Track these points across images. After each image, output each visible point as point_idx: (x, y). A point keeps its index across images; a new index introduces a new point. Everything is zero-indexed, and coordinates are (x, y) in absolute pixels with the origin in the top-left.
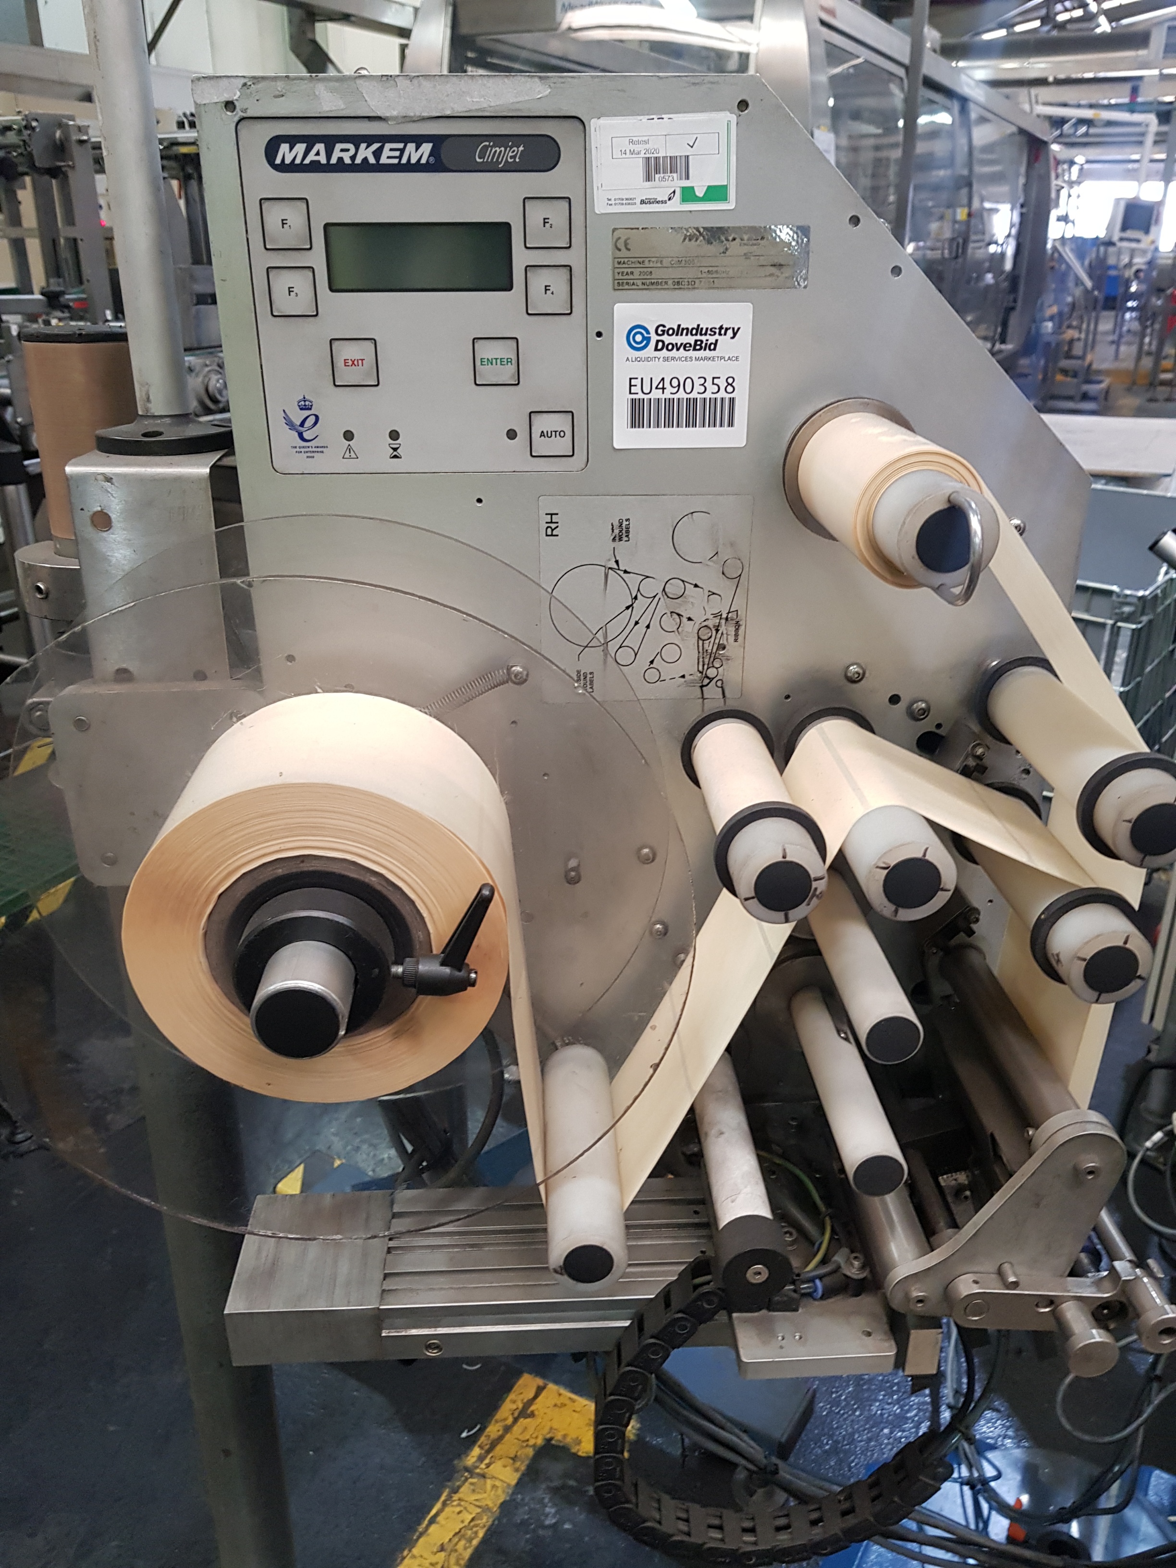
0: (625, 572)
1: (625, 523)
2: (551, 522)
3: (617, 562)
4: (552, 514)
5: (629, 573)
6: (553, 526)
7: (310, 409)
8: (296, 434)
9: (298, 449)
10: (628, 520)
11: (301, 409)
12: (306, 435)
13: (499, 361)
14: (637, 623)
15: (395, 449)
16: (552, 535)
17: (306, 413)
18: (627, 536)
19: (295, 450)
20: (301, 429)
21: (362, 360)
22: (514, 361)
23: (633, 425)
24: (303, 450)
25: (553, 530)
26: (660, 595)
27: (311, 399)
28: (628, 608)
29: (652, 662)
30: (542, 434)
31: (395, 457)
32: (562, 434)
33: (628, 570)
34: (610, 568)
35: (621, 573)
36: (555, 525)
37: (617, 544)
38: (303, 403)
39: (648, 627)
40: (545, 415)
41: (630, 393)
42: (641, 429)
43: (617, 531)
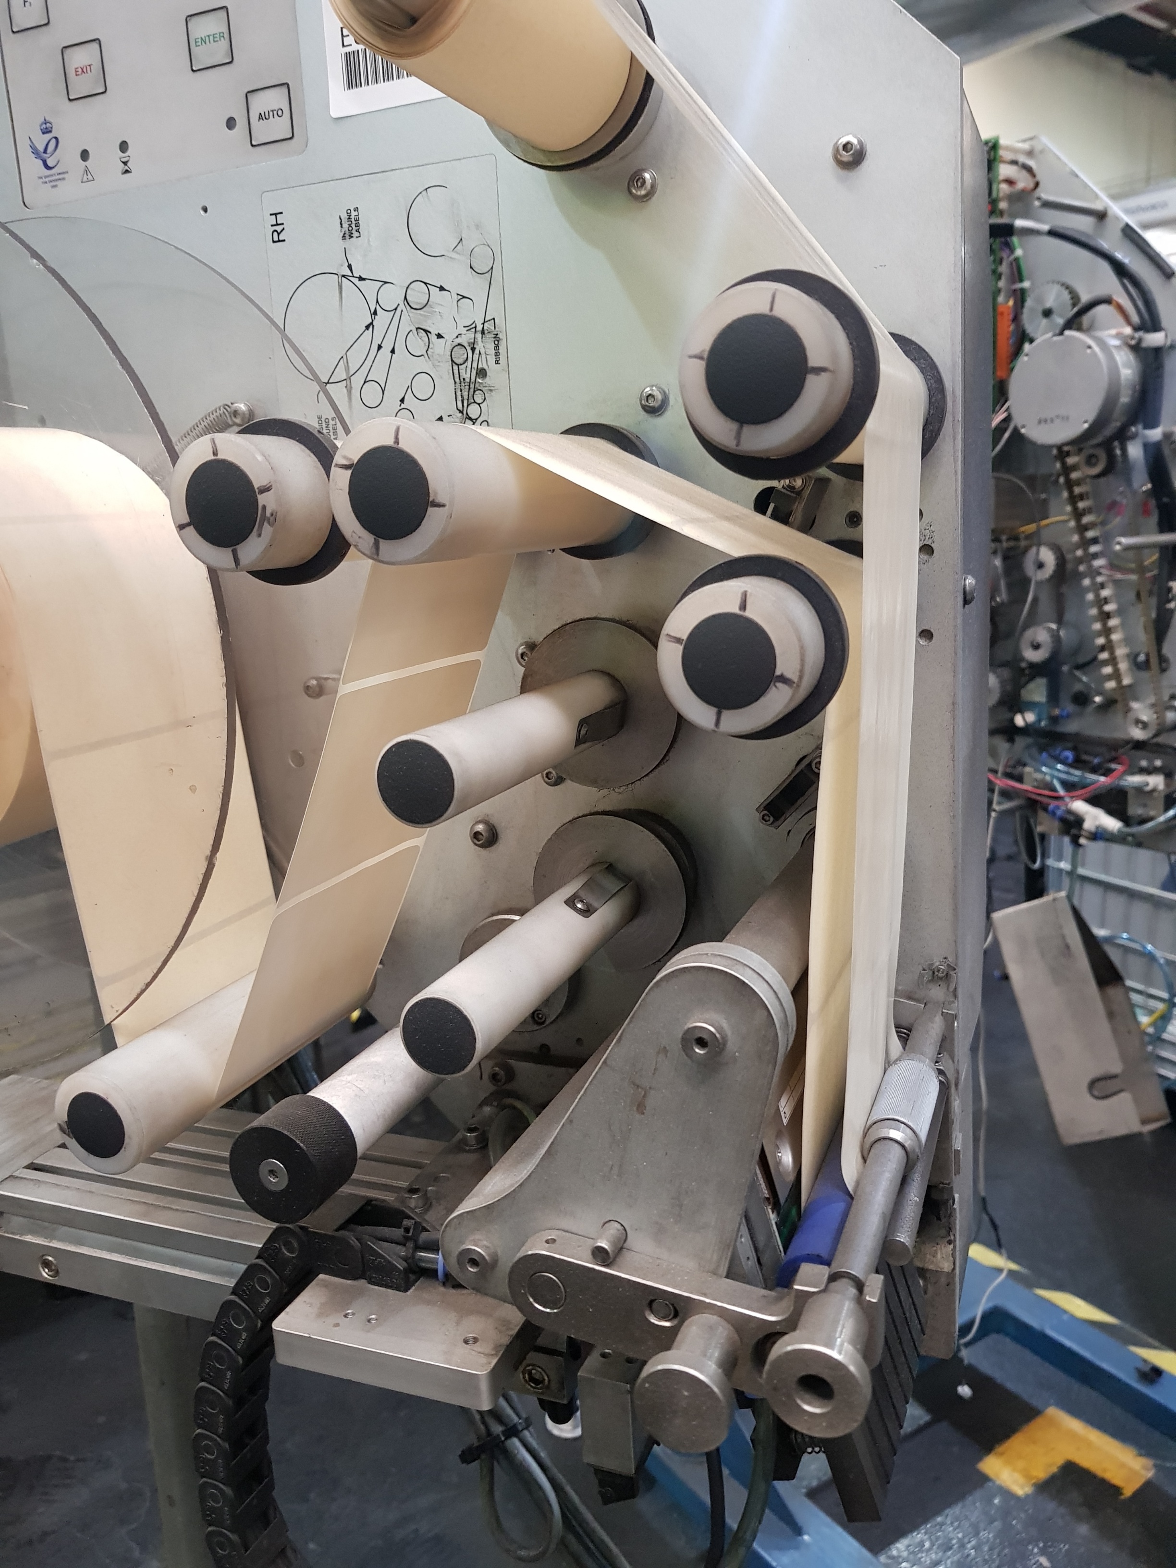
0: (361, 279)
1: (354, 214)
2: (277, 224)
3: (350, 266)
4: (276, 214)
5: (364, 279)
6: (279, 228)
7: (50, 131)
8: (41, 162)
9: (44, 180)
10: (356, 209)
11: (44, 133)
12: (50, 163)
13: (211, 38)
14: (380, 347)
15: (125, 163)
16: (279, 241)
17: (48, 136)
18: (358, 231)
19: (41, 180)
20: (45, 155)
21: (90, 66)
22: (226, 36)
23: (350, 86)
24: (47, 180)
25: (279, 234)
26: (402, 307)
27: (51, 120)
28: (367, 327)
29: (402, 401)
30: (261, 117)
31: (127, 172)
32: (280, 113)
33: (363, 277)
34: (343, 276)
35: (356, 281)
36: (280, 228)
37: (348, 241)
38: (44, 126)
39: (393, 351)
40: (261, 93)
41: (343, 46)
42: (359, 89)
43: (345, 226)
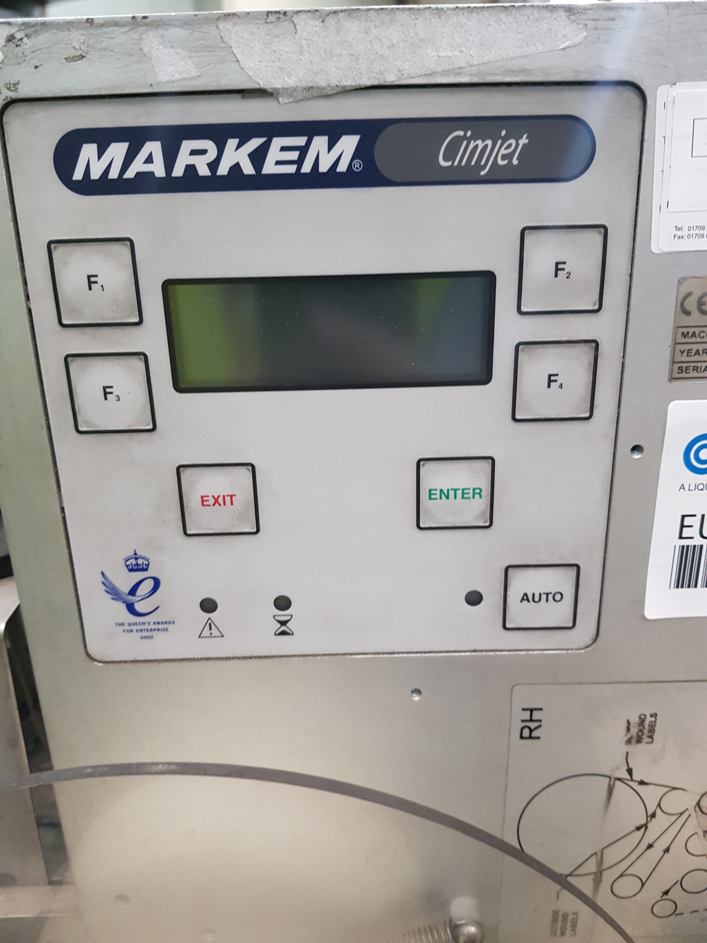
0: (642, 783)
1: (649, 719)
2: (531, 720)
3: (630, 771)
4: (531, 710)
5: (647, 784)
6: (533, 725)
7: (146, 570)
8: (123, 606)
9: (126, 627)
10: (654, 715)
11: (131, 570)
12: (139, 607)
13: (459, 493)
14: (650, 846)
15: (283, 623)
16: (530, 737)
17: (138, 576)
18: (651, 737)
19: (122, 628)
20: (131, 598)
21: (231, 496)
22: (486, 493)
23: (679, 584)
24: (134, 628)
25: (531, 731)
26: (691, 811)
27: (148, 556)
28: (638, 828)
29: (666, 893)
30: (525, 598)
31: (284, 633)
32: (558, 597)
33: (645, 780)
34: (619, 779)
35: (635, 785)
36: (537, 724)
37: (635, 748)
38: (133, 561)
39: (667, 850)
40: (531, 571)
41: (681, 537)
42: (692, 590)
43: (634, 730)
